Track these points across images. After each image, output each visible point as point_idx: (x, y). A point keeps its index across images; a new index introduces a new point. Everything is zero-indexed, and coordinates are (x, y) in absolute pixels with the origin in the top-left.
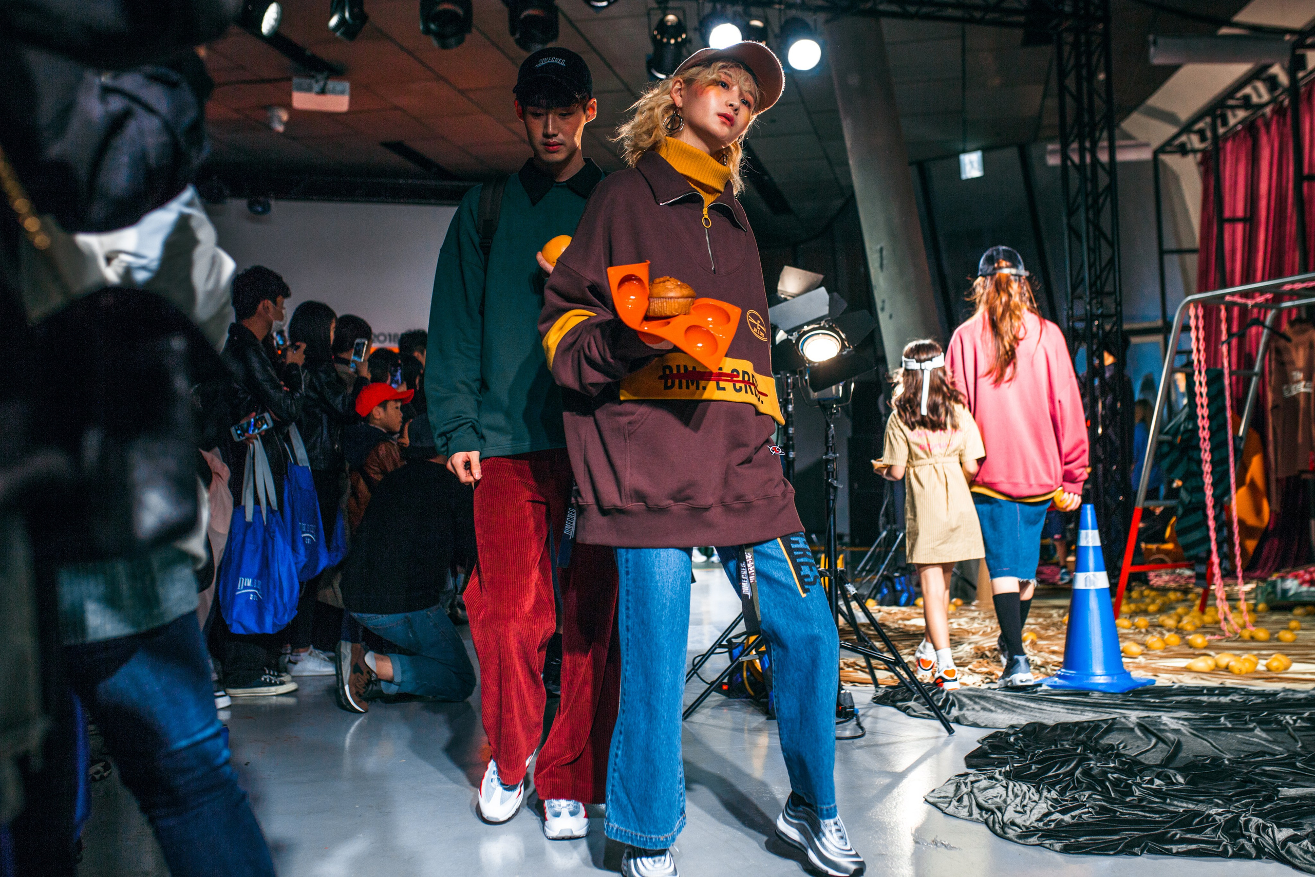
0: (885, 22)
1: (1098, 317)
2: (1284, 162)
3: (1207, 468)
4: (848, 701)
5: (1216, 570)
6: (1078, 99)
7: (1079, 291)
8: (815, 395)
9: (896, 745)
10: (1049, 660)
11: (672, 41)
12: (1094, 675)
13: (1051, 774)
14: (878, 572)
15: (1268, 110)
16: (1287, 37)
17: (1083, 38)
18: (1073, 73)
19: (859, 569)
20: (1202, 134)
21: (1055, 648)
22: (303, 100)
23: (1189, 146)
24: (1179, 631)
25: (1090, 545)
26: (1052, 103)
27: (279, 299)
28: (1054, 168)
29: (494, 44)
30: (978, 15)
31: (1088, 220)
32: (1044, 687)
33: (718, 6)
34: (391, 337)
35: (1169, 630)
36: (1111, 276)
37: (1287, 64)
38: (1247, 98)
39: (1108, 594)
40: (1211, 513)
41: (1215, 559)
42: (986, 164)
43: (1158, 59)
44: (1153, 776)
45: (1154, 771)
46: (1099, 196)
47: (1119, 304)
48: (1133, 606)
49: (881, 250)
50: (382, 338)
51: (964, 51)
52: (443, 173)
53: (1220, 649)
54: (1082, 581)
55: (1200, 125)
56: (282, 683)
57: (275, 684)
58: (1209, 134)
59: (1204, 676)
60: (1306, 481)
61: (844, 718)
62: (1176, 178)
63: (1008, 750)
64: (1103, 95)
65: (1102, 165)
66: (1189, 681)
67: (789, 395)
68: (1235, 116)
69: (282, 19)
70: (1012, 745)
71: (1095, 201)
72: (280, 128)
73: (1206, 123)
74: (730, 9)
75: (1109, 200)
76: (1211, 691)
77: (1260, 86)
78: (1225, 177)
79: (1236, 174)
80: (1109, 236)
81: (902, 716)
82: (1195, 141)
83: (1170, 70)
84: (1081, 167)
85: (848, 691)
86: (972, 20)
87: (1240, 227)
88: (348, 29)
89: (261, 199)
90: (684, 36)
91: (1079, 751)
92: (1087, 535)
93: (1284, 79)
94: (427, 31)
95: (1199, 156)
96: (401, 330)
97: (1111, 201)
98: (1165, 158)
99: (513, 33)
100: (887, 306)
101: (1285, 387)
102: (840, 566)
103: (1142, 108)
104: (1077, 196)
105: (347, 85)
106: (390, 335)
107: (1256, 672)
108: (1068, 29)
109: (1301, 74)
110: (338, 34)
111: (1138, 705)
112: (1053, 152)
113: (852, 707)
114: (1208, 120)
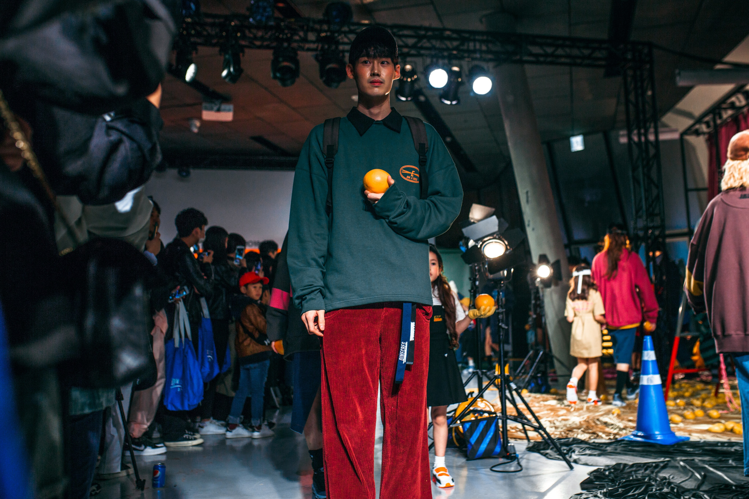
0: (527, 67)
1: (650, 228)
4: (512, 450)
5: (724, 373)
6: (636, 106)
7: (640, 213)
8: (491, 276)
9: (540, 476)
10: (627, 426)
11: (409, 80)
12: (655, 435)
13: (630, 494)
14: (528, 374)
15: (745, 110)
17: (638, 73)
18: (633, 92)
19: (518, 372)
20: (708, 124)
21: (631, 418)
22: (208, 115)
23: (700, 131)
24: (703, 408)
25: (650, 359)
26: (622, 108)
28: (624, 144)
29: (312, 83)
30: (579, 61)
31: (644, 174)
32: (626, 442)
33: (434, 60)
34: (255, 243)
35: (697, 408)
36: (658, 205)
38: (733, 104)
39: (660, 387)
41: (723, 366)
42: (585, 142)
43: (681, 83)
44: (690, 495)
45: (691, 492)
46: (650, 160)
47: (663, 220)
48: (675, 393)
49: (527, 193)
51: (571, 81)
52: (284, 153)
53: (727, 419)
54: (645, 380)
55: (707, 119)
56: (195, 439)
57: (191, 440)
58: (712, 124)
59: (719, 435)
61: (510, 460)
62: (693, 149)
63: (605, 479)
64: (651, 104)
65: (651, 143)
66: (710, 438)
67: (476, 275)
68: (726, 113)
69: (197, 73)
70: (608, 476)
71: (648, 163)
72: (195, 130)
73: (710, 118)
74: (441, 62)
75: (656, 161)
76: (723, 444)
77: (741, 97)
78: (721, 147)
80: (656, 182)
81: (543, 459)
82: (704, 128)
83: (688, 89)
84: (639, 143)
85: (512, 444)
86: (575, 64)
88: (232, 77)
89: (185, 169)
90: (415, 77)
91: (646, 480)
92: (648, 354)
94: (275, 77)
95: (706, 136)
96: (261, 240)
97: (657, 163)
98: (687, 138)
99: (322, 77)
100: (531, 224)
102: (507, 373)
103: (673, 110)
104: (637, 160)
105: (231, 107)
108: (629, 68)
110: (227, 80)
111: (681, 453)
112: (623, 136)
113: (515, 453)
114: (711, 116)
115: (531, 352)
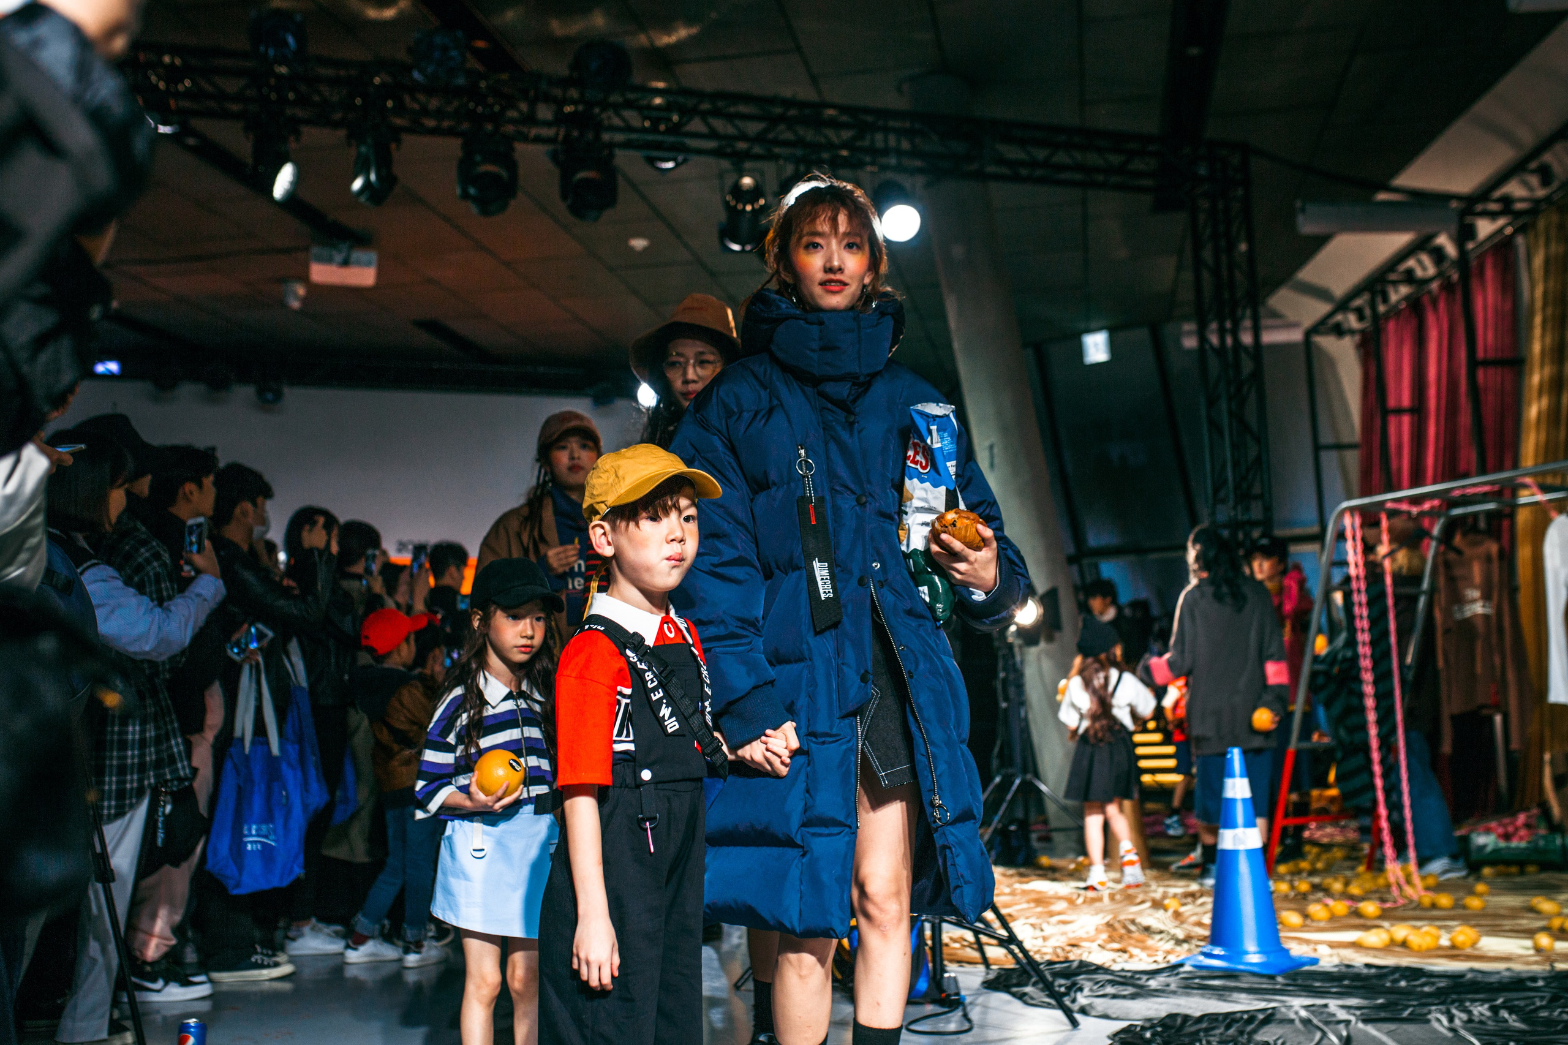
0: (993, 185)
1: (1244, 524)
3: (1370, 702)
4: (953, 987)
6: (1216, 272)
7: (1222, 494)
9: (1009, 1042)
10: (1193, 933)
11: (749, 208)
12: (1247, 953)
15: (1435, 286)
16: (1453, 204)
17: (1220, 205)
18: (1210, 244)
20: (1360, 314)
21: (1201, 918)
22: (322, 273)
23: (1345, 326)
24: (1347, 896)
25: (1239, 795)
26: (1188, 276)
27: (260, 500)
28: (1189, 352)
29: (544, 210)
30: (1100, 178)
31: (1230, 412)
32: (1187, 968)
35: (1336, 895)
36: (1259, 476)
37: (1454, 233)
38: (1410, 272)
39: (1261, 854)
40: (1376, 756)
43: (1307, 227)
46: (1242, 384)
47: (1268, 509)
49: (991, 447)
51: (1084, 219)
52: (483, 356)
53: (1395, 919)
55: (1358, 302)
56: (277, 965)
57: (268, 966)
58: (1368, 312)
59: (1377, 952)
61: (949, 1007)
62: (1331, 363)
64: (1246, 269)
65: (1245, 349)
66: (1359, 960)
68: (1396, 291)
69: (298, 180)
70: (1148, 1042)
71: (1239, 390)
72: (295, 304)
73: (1364, 300)
75: (1254, 388)
77: (1425, 259)
78: (1387, 361)
79: (1400, 359)
80: (1256, 430)
81: (1017, 1004)
82: (1352, 321)
83: (1319, 241)
84: (1221, 351)
85: (953, 975)
86: (1093, 184)
87: (1406, 420)
88: (374, 193)
89: (273, 385)
90: (762, 202)
93: (1451, 250)
94: (465, 196)
95: (1357, 338)
97: (1257, 390)
98: (1318, 339)
99: (564, 197)
101: (1456, 608)
103: (1291, 282)
104: (1217, 383)
105: (373, 256)
107: (1440, 948)
108: (1203, 195)
109: (1470, 246)
110: (363, 198)
111: (1303, 991)
112: (1189, 333)
113: (958, 994)
114: (1366, 296)
115: (998, 779)
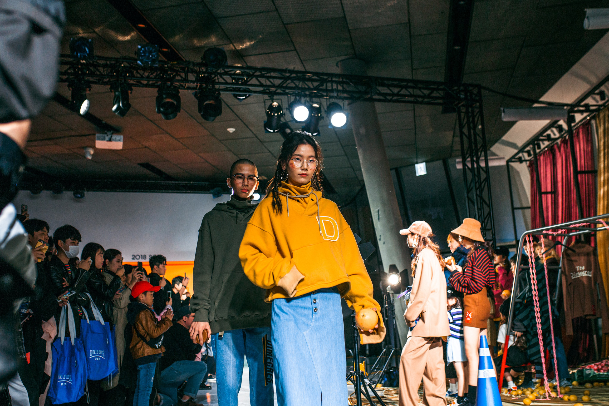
0: (377, 104)
2: (568, 165)
6: (469, 138)
11: (276, 114)
14: (382, 369)
15: (559, 141)
16: (565, 108)
17: (470, 110)
18: (466, 125)
19: (373, 368)
20: (529, 153)
22: (101, 144)
23: (523, 159)
25: (486, 355)
26: (458, 139)
28: (460, 170)
29: (192, 117)
30: (420, 100)
31: (477, 195)
33: (298, 98)
36: (489, 221)
37: (566, 120)
38: (549, 136)
39: (496, 380)
42: (428, 168)
43: (506, 118)
46: (481, 183)
47: (494, 234)
49: (378, 211)
50: (138, 257)
51: (414, 116)
52: (168, 177)
54: (482, 374)
55: (528, 148)
58: (532, 153)
60: (590, 320)
62: (518, 173)
64: (481, 136)
65: (482, 168)
68: (544, 144)
69: (90, 107)
71: (480, 186)
72: (90, 157)
73: (530, 147)
74: (303, 99)
75: (486, 184)
77: (554, 130)
78: (540, 172)
79: (546, 171)
80: (488, 203)
82: (526, 156)
83: (512, 124)
84: (472, 170)
86: (417, 102)
87: (549, 196)
88: (121, 111)
89: (80, 191)
90: (281, 112)
92: (483, 351)
93: (565, 127)
94: (159, 112)
95: (528, 163)
97: (488, 185)
98: (512, 164)
99: (200, 112)
100: (382, 238)
101: (572, 275)
103: (500, 141)
104: (471, 182)
105: (122, 137)
106: (142, 256)
108: (463, 106)
109: (573, 124)
110: (117, 114)
112: (459, 162)
114: (531, 146)
115: (384, 350)
